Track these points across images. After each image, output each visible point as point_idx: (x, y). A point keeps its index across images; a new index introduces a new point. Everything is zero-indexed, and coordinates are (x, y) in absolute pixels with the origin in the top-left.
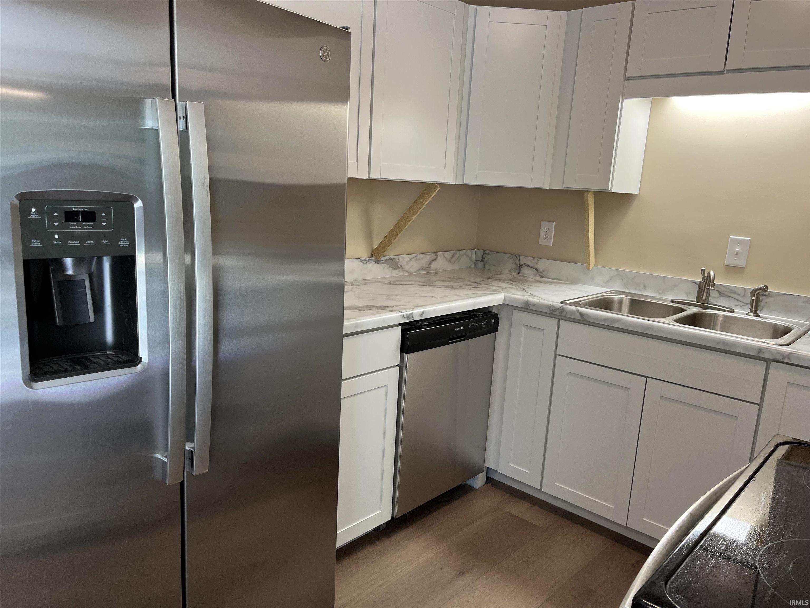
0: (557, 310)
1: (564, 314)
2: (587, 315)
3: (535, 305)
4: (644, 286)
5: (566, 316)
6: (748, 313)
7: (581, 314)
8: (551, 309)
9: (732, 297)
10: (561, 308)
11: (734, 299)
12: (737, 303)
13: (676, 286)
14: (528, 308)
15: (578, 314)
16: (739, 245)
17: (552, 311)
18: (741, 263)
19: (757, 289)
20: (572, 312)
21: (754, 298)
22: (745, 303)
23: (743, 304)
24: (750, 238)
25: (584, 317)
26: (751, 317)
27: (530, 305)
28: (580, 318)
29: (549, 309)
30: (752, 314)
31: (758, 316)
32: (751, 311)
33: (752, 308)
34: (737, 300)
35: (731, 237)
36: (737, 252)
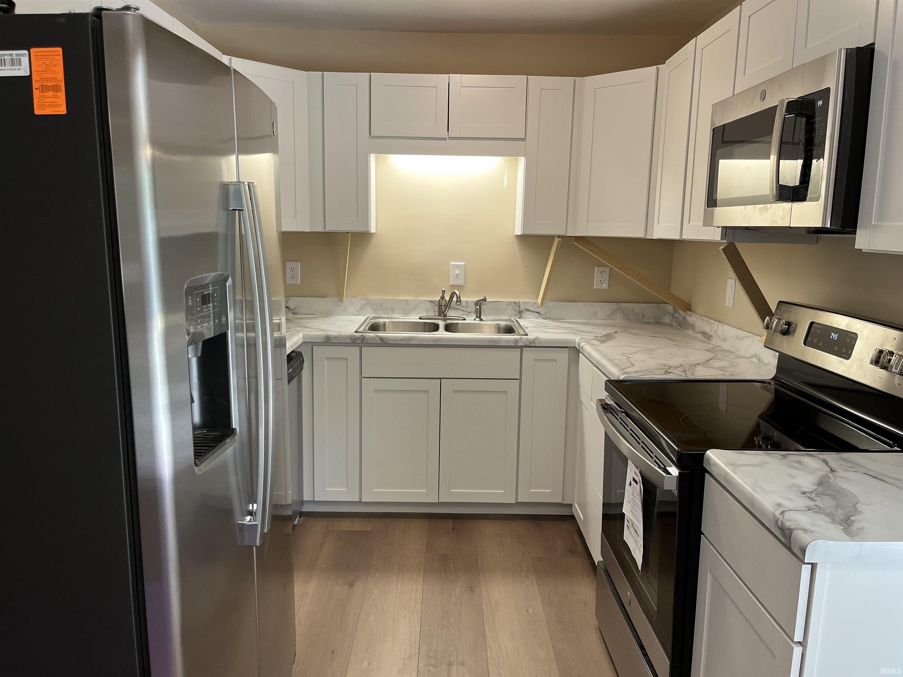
0: (359, 339)
1: (365, 341)
2: (387, 338)
3: (336, 337)
4: (392, 310)
5: (368, 342)
6: (475, 319)
7: (381, 339)
8: (353, 339)
9: (458, 309)
10: (362, 337)
11: (460, 310)
12: (463, 313)
13: (417, 306)
14: (330, 341)
15: (378, 339)
16: (457, 269)
17: (353, 340)
18: (461, 282)
19: (480, 300)
20: (373, 338)
21: (478, 307)
22: (468, 312)
23: (467, 313)
24: (464, 263)
25: (384, 340)
26: (477, 321)
27: (331, 339)
28: (380, 342)
29: (351, 339)
30: (477, 319)
31: (481, 320)
32: (477, 317)
33: (478, 315)
34: (463, 311)
35: (451, 263)
36: (457, 275)
